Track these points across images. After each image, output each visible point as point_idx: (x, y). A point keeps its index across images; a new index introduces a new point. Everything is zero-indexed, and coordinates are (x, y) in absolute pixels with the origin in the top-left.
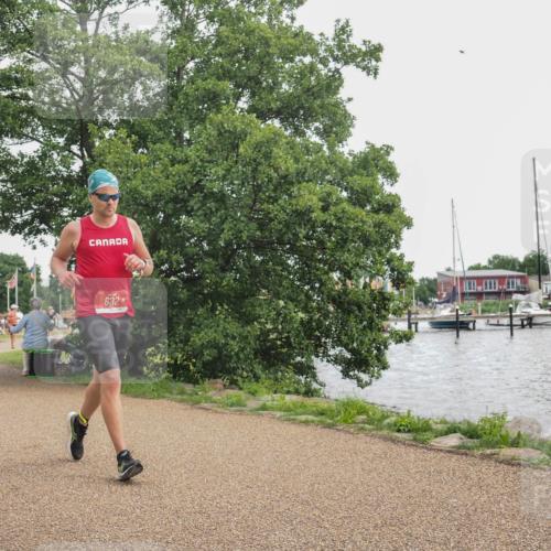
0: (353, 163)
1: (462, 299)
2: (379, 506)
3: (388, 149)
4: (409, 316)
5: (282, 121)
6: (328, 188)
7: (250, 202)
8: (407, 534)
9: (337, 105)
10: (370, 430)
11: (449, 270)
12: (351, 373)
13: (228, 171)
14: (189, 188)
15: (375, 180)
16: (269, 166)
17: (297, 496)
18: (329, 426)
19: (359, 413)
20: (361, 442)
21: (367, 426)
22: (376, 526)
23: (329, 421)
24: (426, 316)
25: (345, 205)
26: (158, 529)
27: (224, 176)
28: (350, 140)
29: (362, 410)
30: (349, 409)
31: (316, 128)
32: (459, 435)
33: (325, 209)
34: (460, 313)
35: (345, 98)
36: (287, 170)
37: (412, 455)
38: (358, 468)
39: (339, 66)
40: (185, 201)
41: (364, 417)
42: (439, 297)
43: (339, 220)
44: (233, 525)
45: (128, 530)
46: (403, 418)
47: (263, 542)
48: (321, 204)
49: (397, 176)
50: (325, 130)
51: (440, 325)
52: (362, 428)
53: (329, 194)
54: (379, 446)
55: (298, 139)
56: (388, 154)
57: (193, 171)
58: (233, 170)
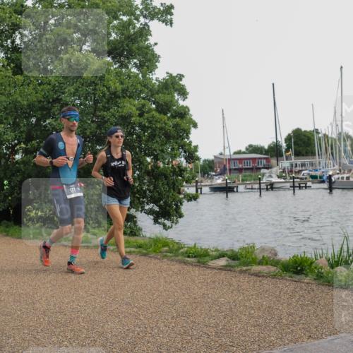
0: (159, 86)
1: (230, 173)
2: (175, 304)
3: (181, 77)
4: (197, 184)
5: (113, 58)
6: (143, 101)
7: (92, 110)
8: (192, 322)
9: (148, 47)
10: (171, 257)
11: (221, 154)
12: (160, 221)
13: (77, 90)
14: (51, 100)
15: (173, 96)
16: (104, 86)
17: (123, 300)
18: (145, 255)
19: (164, 246)
20: (165, 264)
21: (169, 254)
22: (173, 318)
23: (144, 251)
24: (207, 184)
25: (154, 112)
26: (31, 324)
27: (74, 93)
28: (156, 71)
29: (165, 244)
30: (157, 243)
31: (135, 63)
32: (226, 258)
33: (141, 115)
34: (228, 181)
35: (152, 43)
36: (116, 88)
37: (197, 272)
38: (162, 281)
39: (147, 21)
40: (49, 110)
41: (166, 248)
42: (215, 172)
43: (150, 122)
44: (80, 320)
45: (11, 325)
46: (191, 248)
47: (100, 330)
48: (138, 112)
49: (188, 94)
50: (140, 64)
51: (216, 189)
52: (166, 256)
53: (144, 106)
54: (176, 267)
55: (124, 70)
56: (181, 80)
57: (54, 89)
58: (80, 89)
